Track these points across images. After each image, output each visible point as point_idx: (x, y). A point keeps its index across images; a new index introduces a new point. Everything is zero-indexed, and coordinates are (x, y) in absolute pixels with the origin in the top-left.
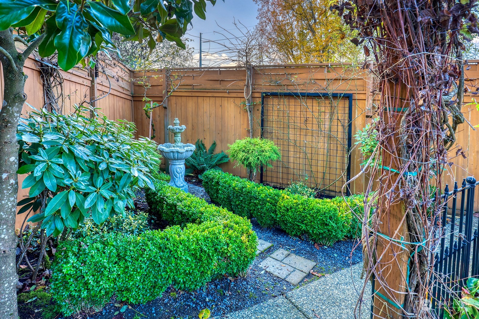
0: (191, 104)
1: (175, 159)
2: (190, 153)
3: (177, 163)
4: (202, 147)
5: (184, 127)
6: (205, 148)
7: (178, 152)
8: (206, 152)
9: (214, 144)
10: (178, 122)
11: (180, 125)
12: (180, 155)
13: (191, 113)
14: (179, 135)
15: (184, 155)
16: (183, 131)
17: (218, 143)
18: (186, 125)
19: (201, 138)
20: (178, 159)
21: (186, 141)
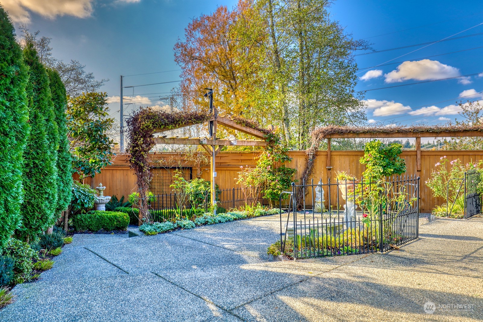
0: (108, 174)
1: (100, 204)
2: (108, 201)
3: (101, 205)
4: (116, 199)
5: (105, 187)
6: (117, 200)
7: (102, 200)
8: (118, 202)
9: (123, 197)
10: (102, 185)
11: (103, 186)
12: (103, 201)
13: (108, 180)
14: (102, 191)
15: (105, 201)
16: (104, 189)
17: (125, 196)
18: (106, 187)
19: (115, 194)
20: (101, 204)
21: (105, 195)
